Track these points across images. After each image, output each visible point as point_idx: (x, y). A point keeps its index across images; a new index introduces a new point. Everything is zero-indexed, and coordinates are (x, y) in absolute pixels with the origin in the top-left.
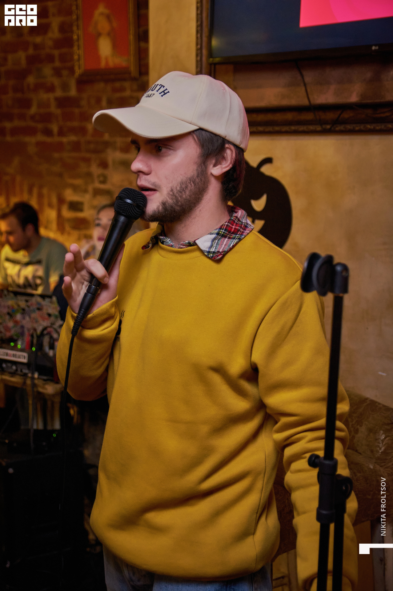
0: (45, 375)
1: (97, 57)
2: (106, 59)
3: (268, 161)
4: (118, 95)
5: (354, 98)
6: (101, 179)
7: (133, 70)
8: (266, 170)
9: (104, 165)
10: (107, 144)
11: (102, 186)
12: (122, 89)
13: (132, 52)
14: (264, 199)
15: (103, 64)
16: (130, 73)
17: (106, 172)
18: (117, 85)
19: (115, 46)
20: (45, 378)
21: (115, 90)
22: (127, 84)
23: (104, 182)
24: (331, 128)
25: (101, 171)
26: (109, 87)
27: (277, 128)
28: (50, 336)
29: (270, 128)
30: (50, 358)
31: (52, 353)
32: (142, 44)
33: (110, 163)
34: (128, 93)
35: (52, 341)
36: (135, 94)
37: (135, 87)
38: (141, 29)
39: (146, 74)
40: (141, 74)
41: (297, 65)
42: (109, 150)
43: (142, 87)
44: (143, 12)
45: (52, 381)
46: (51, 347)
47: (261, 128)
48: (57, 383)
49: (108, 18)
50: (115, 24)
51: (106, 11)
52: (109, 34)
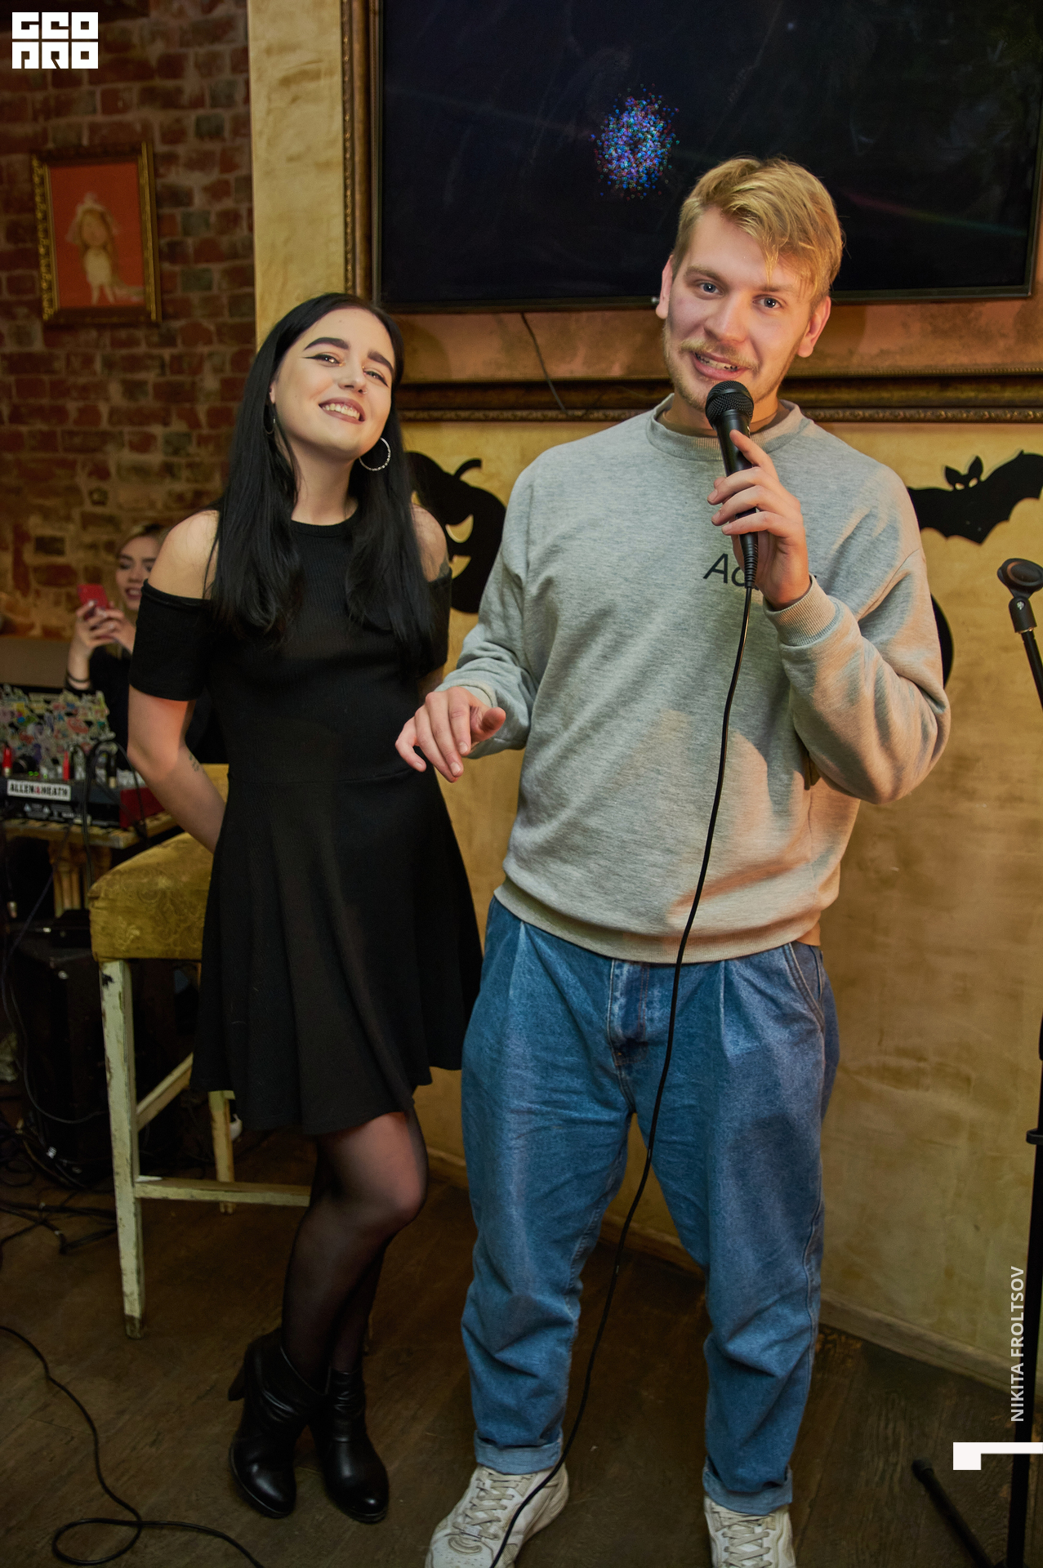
0: (104, 819)
2: (101, 289)
3: (475, 464)
4: (124, 352)
5: (616, 371)
6: (96, 497)
7: (153, 309)
8: (471, 478)
9: (101, 473)
10: (105, 437)
11: (99, 510)
12: (132, 342)
14: (469, 522)
15: (95, 299)
16: (148, 314)
17: (104, 486)
18: (123, 334)
19: (117, 270)
20: (105, 824)
21: (117, 343)
22: (140, 334)
23: (102, 503)
24: (583, 416)
25: (95, 483)
26: (107, 338)
27: (492, 414)
28: (109, 755)
29: (479, 414)
30: (110, 790)
31: (112, 783)
32: (167, 266)
33: (113, 470)
34: (142, 349)
35: (113, 763)
36: (156, 351)
37: (155, 339)
38: (164, 241)
39: (176, 316)
40: (165, 316)
41: (524, 318)
42: (110, 448)
43: (169, 340)
44: (166, 211)
45: (116, 827)
46: (111, 773)
47: (464, 414)
48: (125, 830)
49: (102, 217)
50: (115, 231)
51: (99, 207)
52: (104, 247)
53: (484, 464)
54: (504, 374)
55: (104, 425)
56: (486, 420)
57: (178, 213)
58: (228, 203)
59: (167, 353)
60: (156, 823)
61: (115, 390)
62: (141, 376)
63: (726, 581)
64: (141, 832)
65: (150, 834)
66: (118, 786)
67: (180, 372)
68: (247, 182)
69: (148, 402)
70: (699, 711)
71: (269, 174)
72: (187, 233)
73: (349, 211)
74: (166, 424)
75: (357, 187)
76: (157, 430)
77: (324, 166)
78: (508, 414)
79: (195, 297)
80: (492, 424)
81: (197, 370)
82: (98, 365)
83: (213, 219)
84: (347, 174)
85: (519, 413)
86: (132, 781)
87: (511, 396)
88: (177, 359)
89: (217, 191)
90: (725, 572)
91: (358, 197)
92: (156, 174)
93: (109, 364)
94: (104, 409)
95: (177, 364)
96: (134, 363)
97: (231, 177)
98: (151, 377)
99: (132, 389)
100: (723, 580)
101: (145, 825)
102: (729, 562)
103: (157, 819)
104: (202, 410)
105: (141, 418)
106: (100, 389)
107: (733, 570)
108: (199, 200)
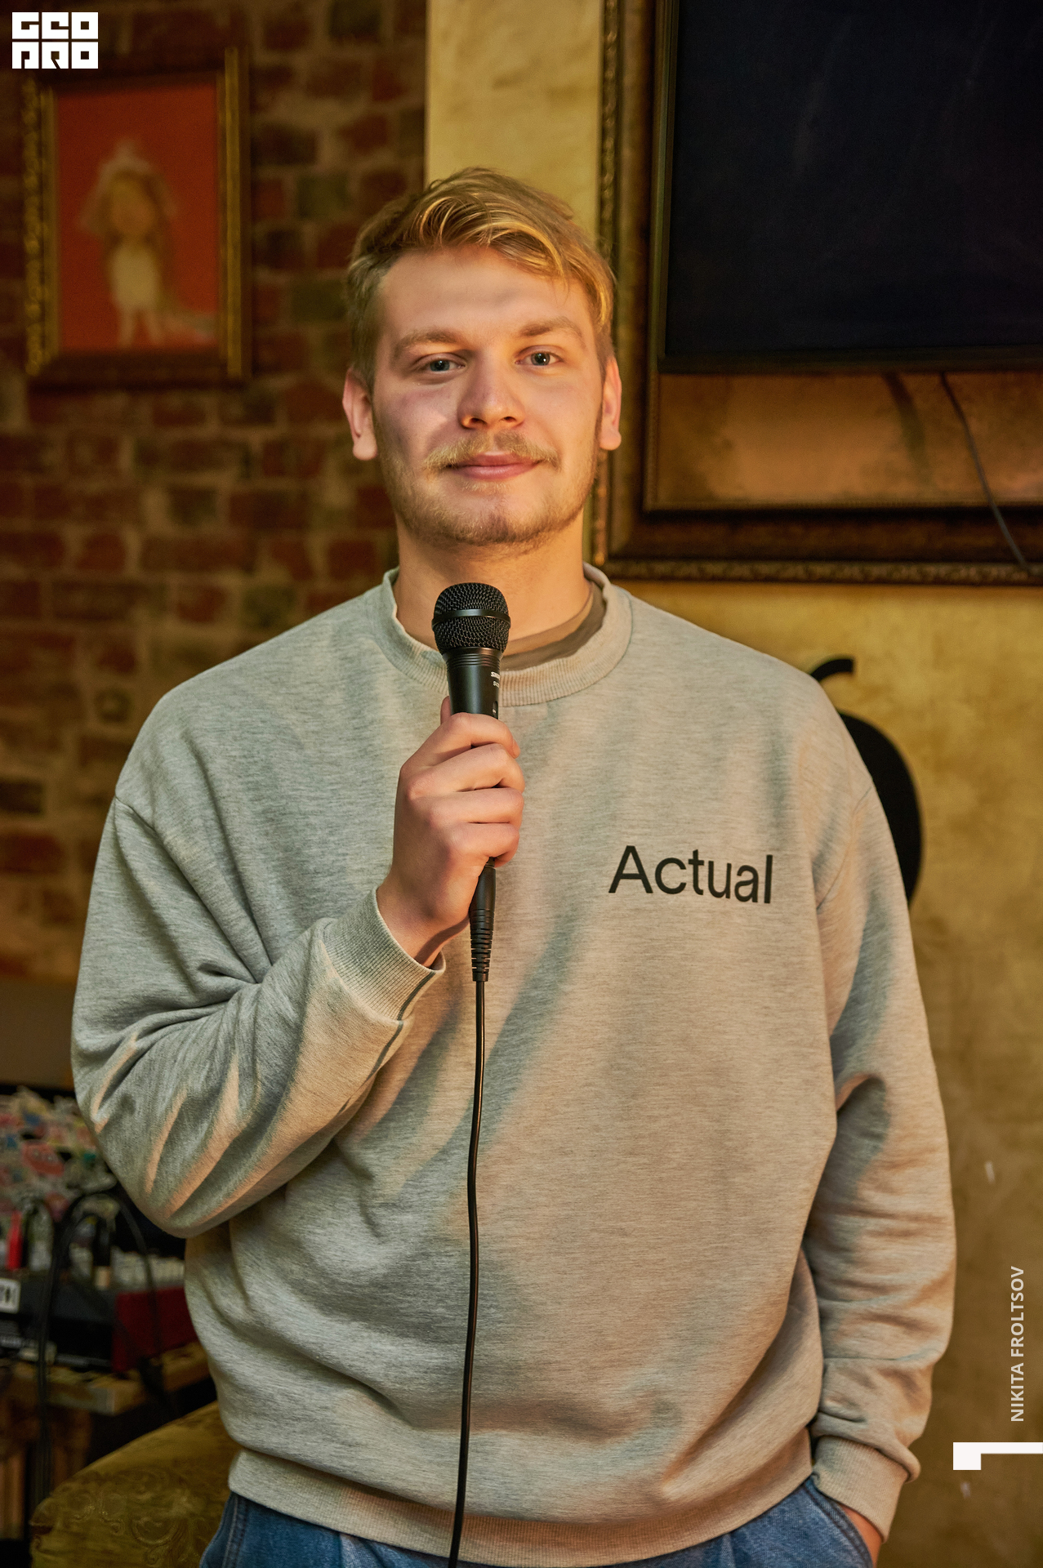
0: (81, 1353)
1: (108, 312)
2: (139, 317)
3: (842, 666)
4: (175, 435)
6: (111, 706)
7: (234, 355)
9: (121, 661)
10: (132, 593)
11: (115, 731)
12: (191, 417)
13: (230, 300)
15: (126, 335)
16: (224, 366)
17: (127, 685)
18: (175, 401)
19: (170, 277)
20: (81, 1362)
21: (164, 419)
22: (208, 402)
23: (120, 718)
25: (108, 680)
26: (145, 409)
27: (877, 570)
28: (100, 1223)
29: (853, 570)
30: (95, 1292)
31: (102, 1279)
32: (265, 276)
33: (143, 653)
34: (209, 430)
35: (105, 1239)
36: (237, 434)
37: (236, 410)
38: (261, 229)
39: (277, 369)
40: (256, 367)
41: (944, 384)
42: (141, 615)
43: (261, 413)
44: (268, 172)
45: (103, 1370)
46: (101, 1259)
47: (822, 569)
48: (122, 1377)
49: (148, 187)
50: (172, 210)
51: (142, 167)
52: (148, 240)
53: (860, 667)
54: (903, 491)
55: (132, 570)
56: (867, 582)
57: (290, 177)
58: (383, 159)
59: (256, 437)
60: (184, 1363)
61: (155, 505)
62: (204, 479)
63: (649, 890)
64: (152, 1381)
65: (171, 1386)
66: (114, 1284)
67: (278, 471)
68: (417, 120)
69: (217, 528)
70: (663, 1113)
71: (459, 110)
72: (304, 213)
73: (609, 178)
74: (248, 567)
75: (626, 136)
76: (231, 582)
77: (562, 96)
78: (910, 571)
79: (314, 333)
80: (878, 590)
81: (310, 469)
82: (126, 458)
83: (354, 188)
84: (607, 109)
85: (932, 570)
86: (141, 1276)
87: (916, 536)
88: (275, 449)
89: (363, 136)
90: (642, 875)
91: (627, 153)
92: (251, 105)
93: (147, 457)
94: (132, 541)
95: (274, 458)
96: (194, 456)
97: (391, 110)
98: (223, 481)
99: (187, 504)
100: (643, 889)
101: (161, 1367)
102: (642, 858)
103: (186, 1356)
104: (318, 544)
105: (204, 558)
106: (125, 502)
107: (654, 870)
108: (330, 155)
